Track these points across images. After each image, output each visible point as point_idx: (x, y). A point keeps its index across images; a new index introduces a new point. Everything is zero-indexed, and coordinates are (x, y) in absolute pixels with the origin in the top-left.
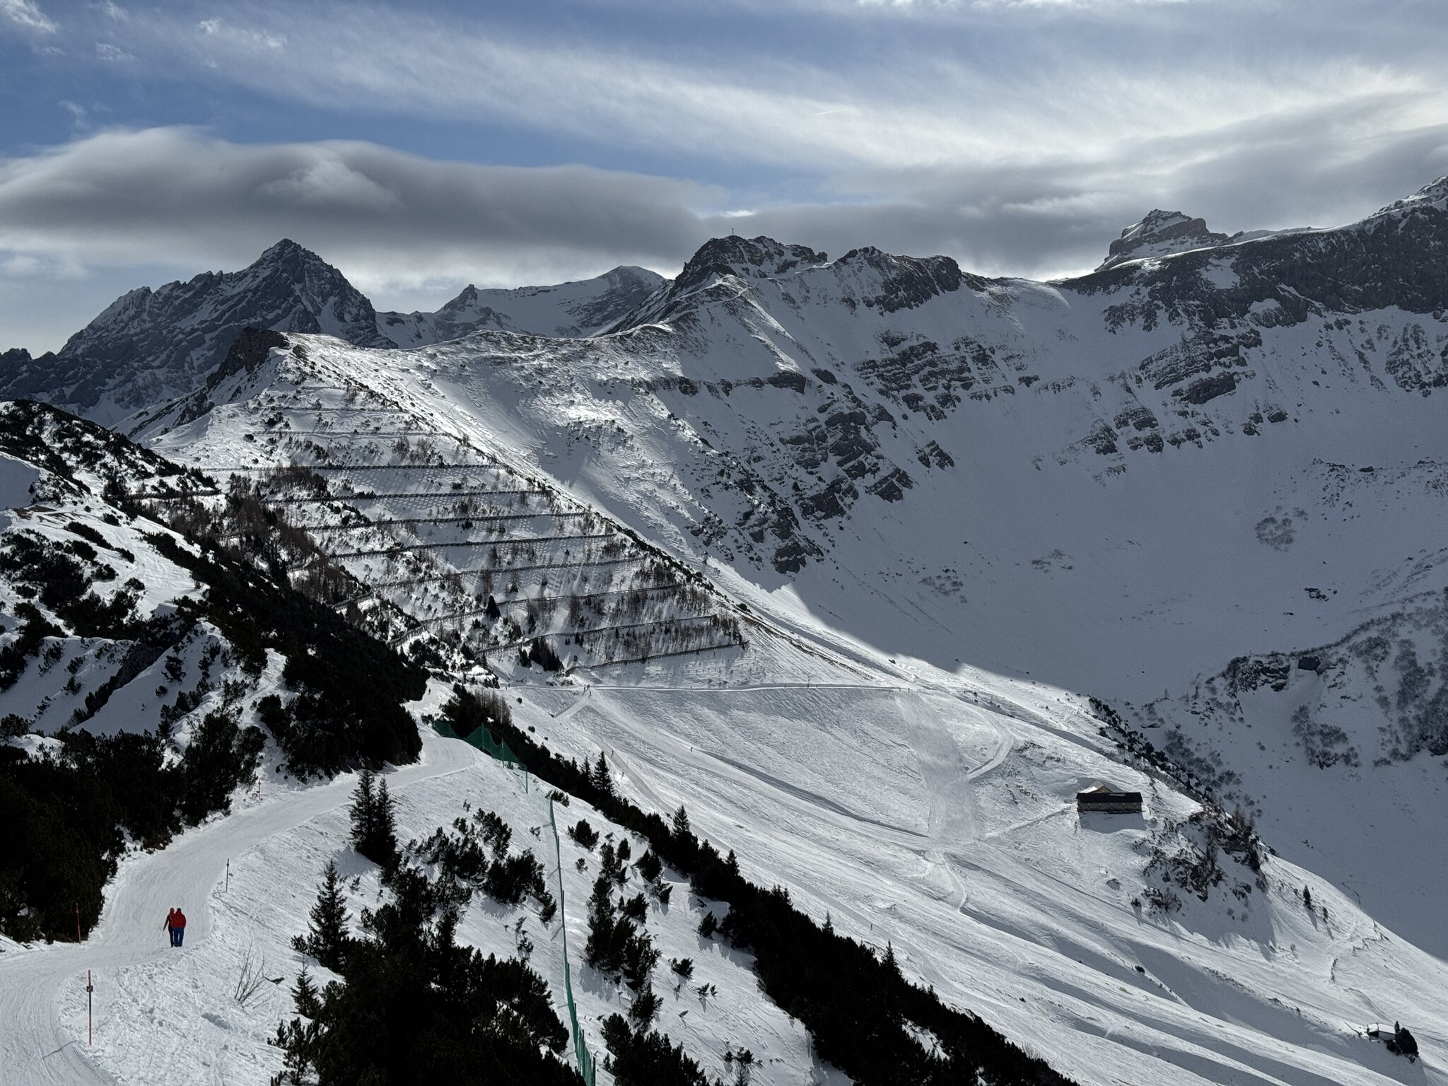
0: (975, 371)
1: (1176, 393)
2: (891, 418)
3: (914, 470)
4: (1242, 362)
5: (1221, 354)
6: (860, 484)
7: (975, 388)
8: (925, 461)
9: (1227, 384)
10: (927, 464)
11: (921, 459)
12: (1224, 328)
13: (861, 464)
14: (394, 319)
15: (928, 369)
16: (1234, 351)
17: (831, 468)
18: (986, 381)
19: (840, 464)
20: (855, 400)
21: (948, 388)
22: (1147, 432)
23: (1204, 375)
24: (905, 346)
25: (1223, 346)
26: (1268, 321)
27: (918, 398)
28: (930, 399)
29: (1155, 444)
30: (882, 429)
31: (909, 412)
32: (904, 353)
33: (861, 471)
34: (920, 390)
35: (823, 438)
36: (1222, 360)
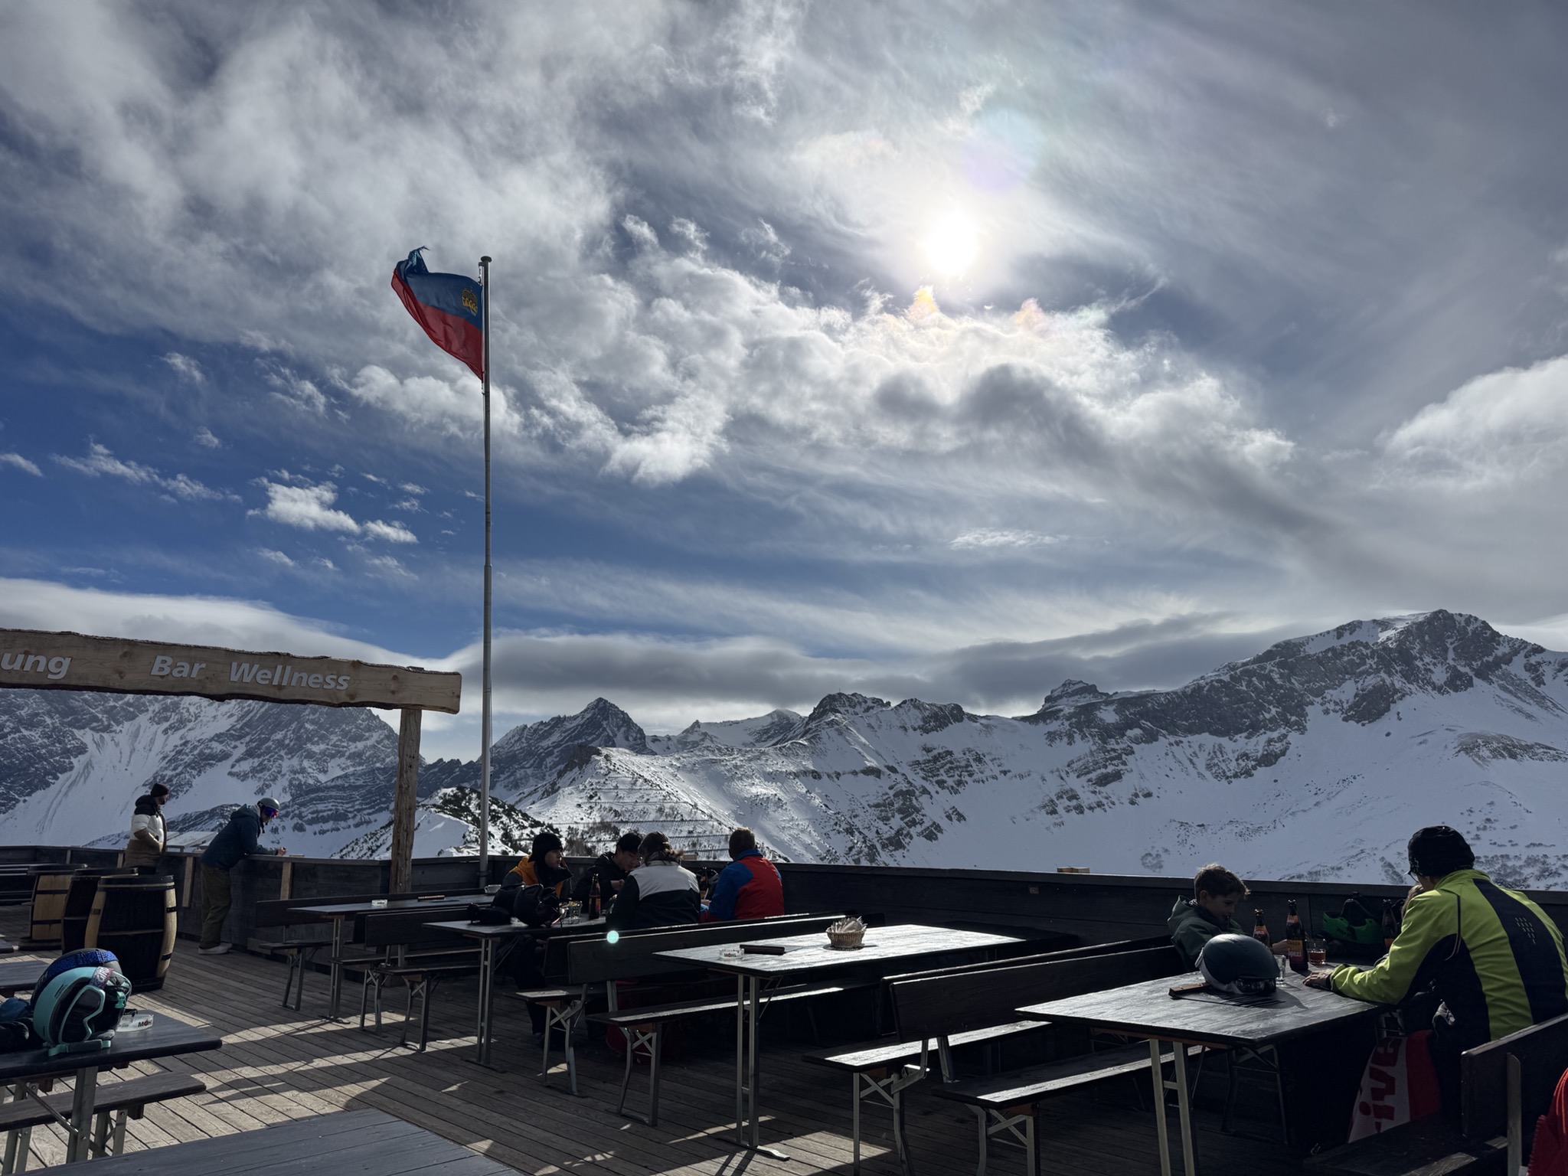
0: (975, 767)
1: (1089, 780)
2: (929, 793)
3: (944, 823)
4: (1124, 763)
5: (1112, 759)
6: (913, 831)
7: (975, 777)
8: (949, 817)
9: (1117, 776)
10: (951, 819)
11: (947, 817)
12: (1112, 744)
13: (914, 819)
14: (655, 739)
15: (949, 765)
16: (1119, 757)
17: (897, 822)
18: (982, 773)
19: (902, 819)
20: (909, 782)
21: (960, 776)
22: (1074, 802)
23: (1103, 771)
24: (935, 752)
25: (1113, 754)
26: (1137, 740)
27: (944, 782)
28: (950, 782)
29: (1080, 809)
30: (924, 799)
31: (939, 790)
32: (935, 756)
33: (914, 823)
34: (945, 777)
35: (892, 804)
36: (1113, 762)
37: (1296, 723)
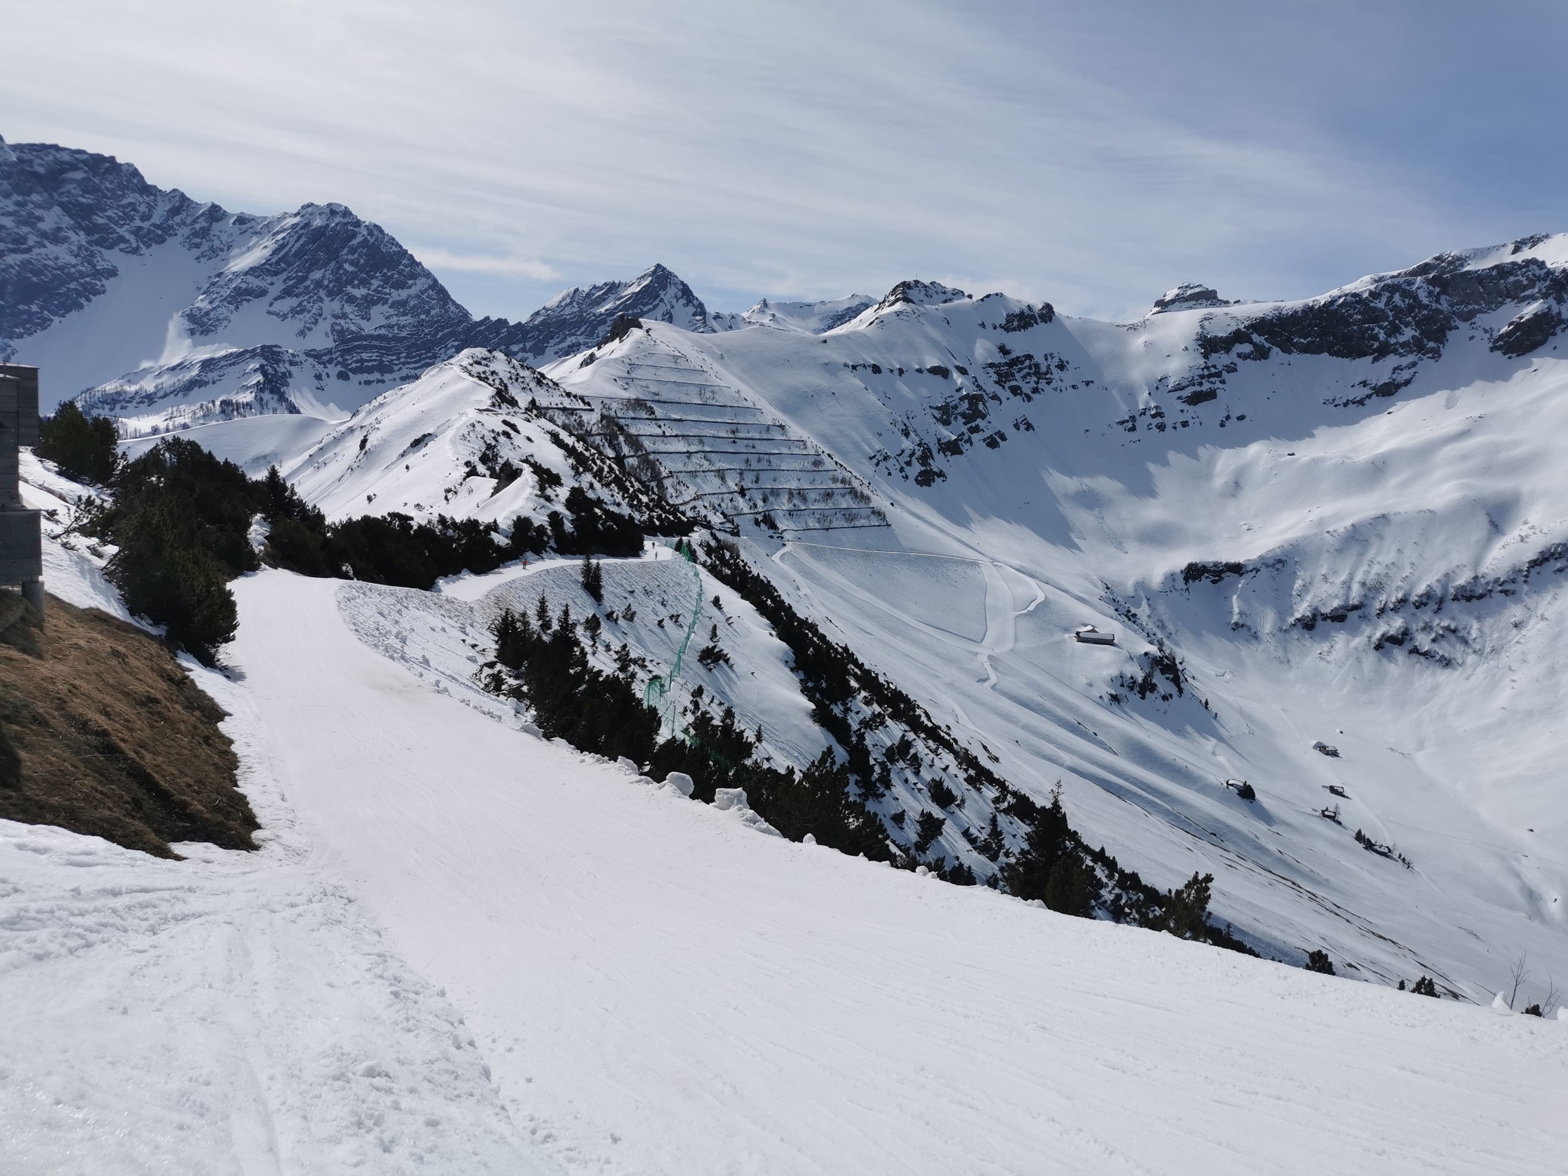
0: (1056, 374)
1: (1179, 398)
2: (999, 399)
3: (1010, 431)
4: (1223, 382)
5: (1211, 375)
6: (975, 437)
7: (1053, 385)
8: (1017, 426)
9: (1211, 395)
10: (1018, 429)
12: (1214, 358)
13: (977, 426)
14: (717, 317)
15: (1027, 370)
16: (1218, 374)
17: (960, 426)
18: (1061, 380)
19: (965, 424)
20: (978, 386)
21: (1037, 383)
22: (1158, 420)
23: (1198, 388)
24: (1013, 355)
25: (1213, 370)
26: (1244, 356)
27: (1019, 388)
28: (1026, 389)
29: (1161, 427)
31: (1011, 396)
32: (1013, 359)
33: (975, 430)
34: (1020, 383)
36: (1211, 380)
37: (1432, 350)
